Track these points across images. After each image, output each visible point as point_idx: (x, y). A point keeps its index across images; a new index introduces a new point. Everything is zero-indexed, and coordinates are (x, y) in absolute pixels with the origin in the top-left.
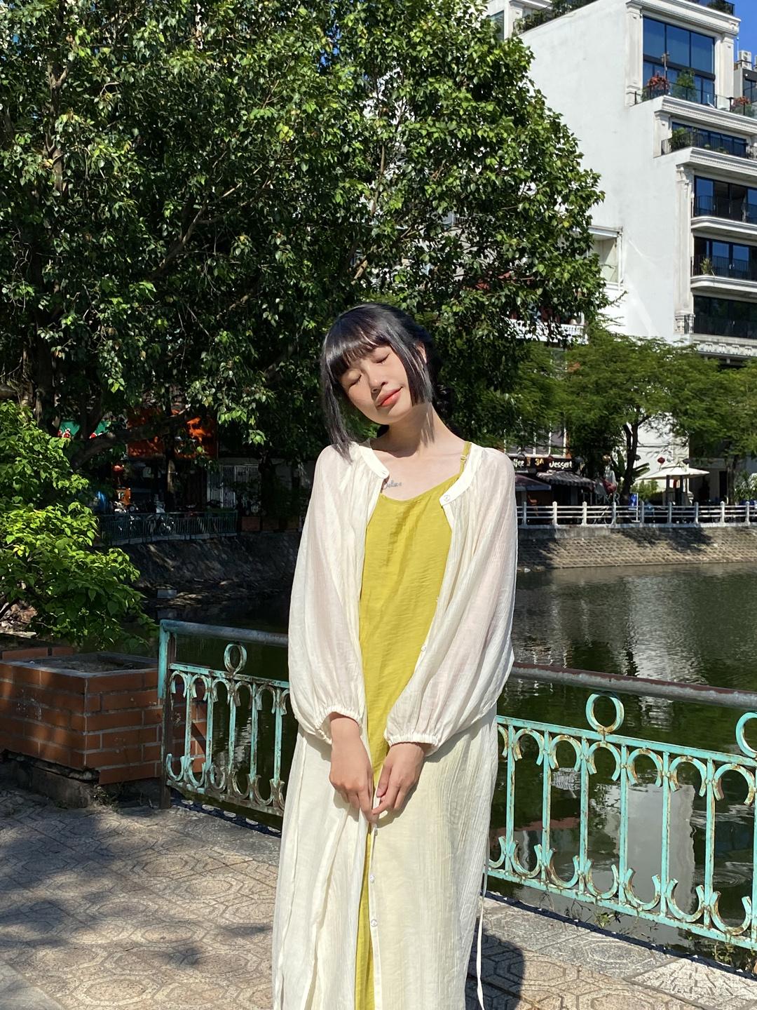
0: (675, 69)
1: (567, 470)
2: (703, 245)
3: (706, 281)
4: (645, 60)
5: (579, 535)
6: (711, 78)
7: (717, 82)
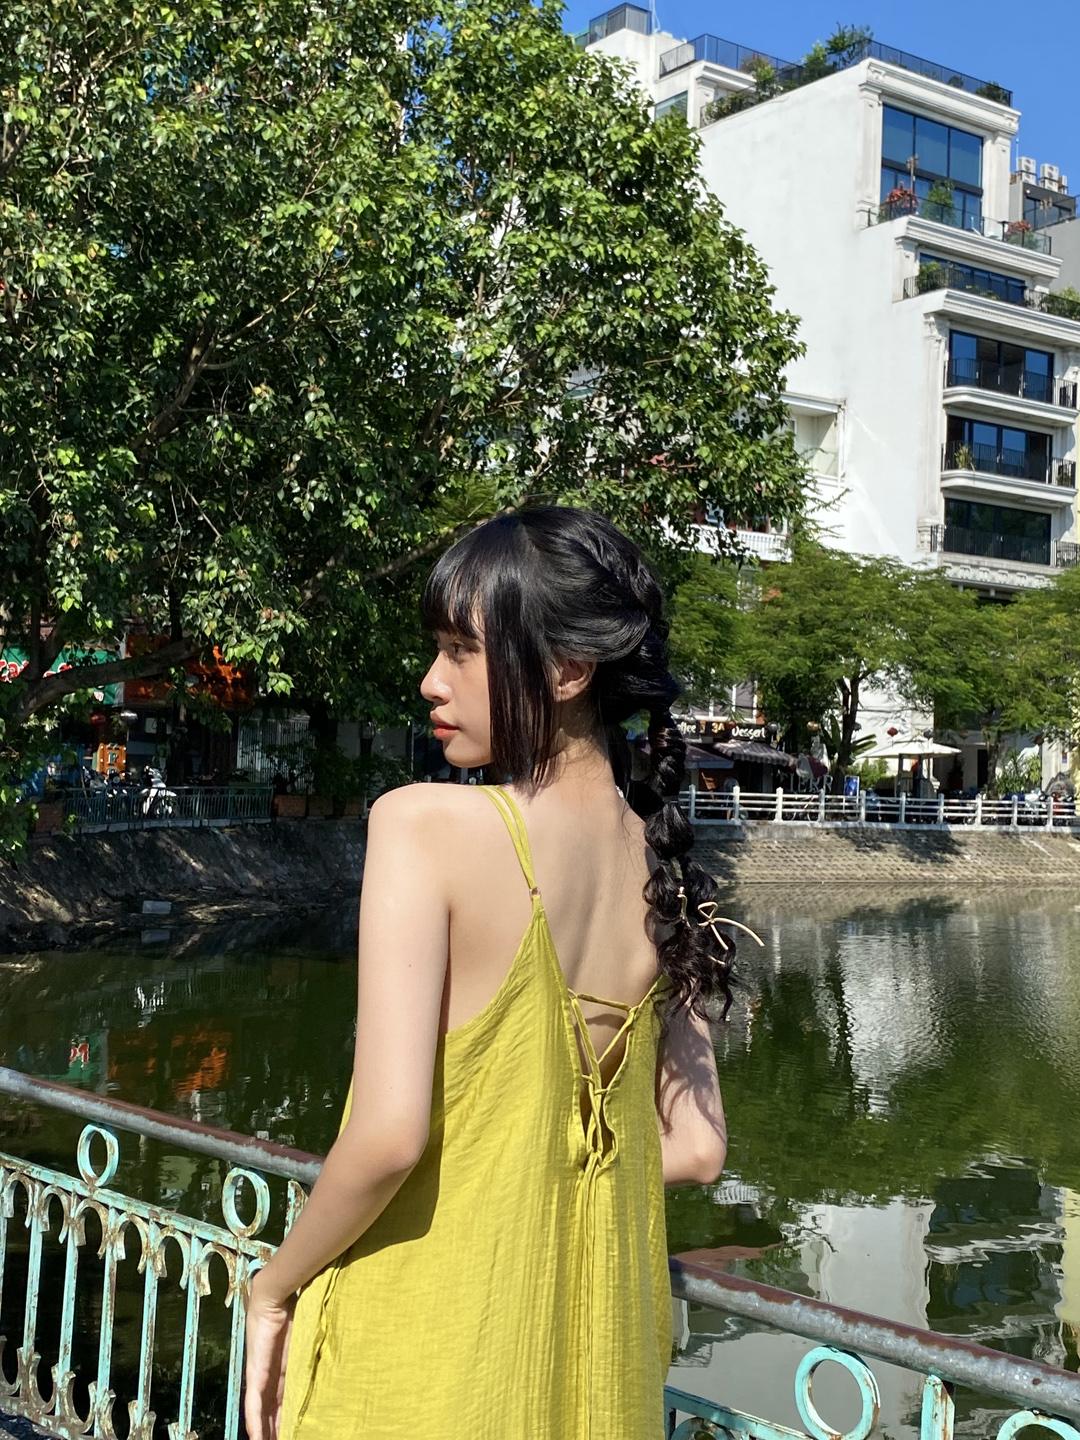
0: (928, 180)
1: (758, 740)
2: (959, 427)
3: (962, 478)
4: (884, 165)
5: (770, 835)
6: (978, 193)
7: (986, 200)
